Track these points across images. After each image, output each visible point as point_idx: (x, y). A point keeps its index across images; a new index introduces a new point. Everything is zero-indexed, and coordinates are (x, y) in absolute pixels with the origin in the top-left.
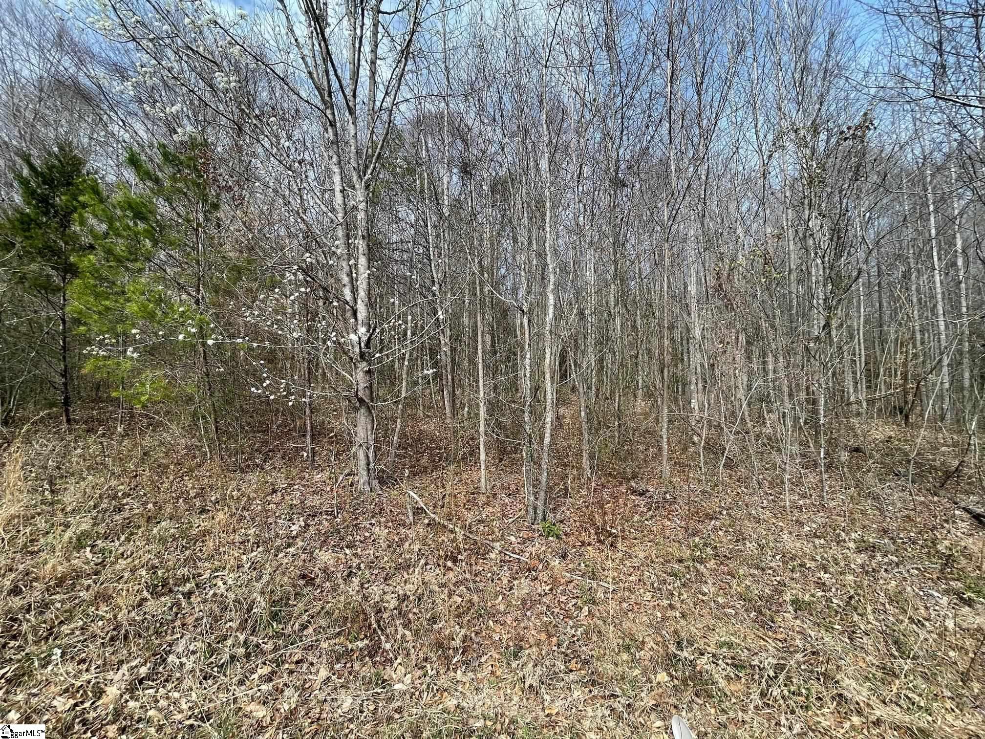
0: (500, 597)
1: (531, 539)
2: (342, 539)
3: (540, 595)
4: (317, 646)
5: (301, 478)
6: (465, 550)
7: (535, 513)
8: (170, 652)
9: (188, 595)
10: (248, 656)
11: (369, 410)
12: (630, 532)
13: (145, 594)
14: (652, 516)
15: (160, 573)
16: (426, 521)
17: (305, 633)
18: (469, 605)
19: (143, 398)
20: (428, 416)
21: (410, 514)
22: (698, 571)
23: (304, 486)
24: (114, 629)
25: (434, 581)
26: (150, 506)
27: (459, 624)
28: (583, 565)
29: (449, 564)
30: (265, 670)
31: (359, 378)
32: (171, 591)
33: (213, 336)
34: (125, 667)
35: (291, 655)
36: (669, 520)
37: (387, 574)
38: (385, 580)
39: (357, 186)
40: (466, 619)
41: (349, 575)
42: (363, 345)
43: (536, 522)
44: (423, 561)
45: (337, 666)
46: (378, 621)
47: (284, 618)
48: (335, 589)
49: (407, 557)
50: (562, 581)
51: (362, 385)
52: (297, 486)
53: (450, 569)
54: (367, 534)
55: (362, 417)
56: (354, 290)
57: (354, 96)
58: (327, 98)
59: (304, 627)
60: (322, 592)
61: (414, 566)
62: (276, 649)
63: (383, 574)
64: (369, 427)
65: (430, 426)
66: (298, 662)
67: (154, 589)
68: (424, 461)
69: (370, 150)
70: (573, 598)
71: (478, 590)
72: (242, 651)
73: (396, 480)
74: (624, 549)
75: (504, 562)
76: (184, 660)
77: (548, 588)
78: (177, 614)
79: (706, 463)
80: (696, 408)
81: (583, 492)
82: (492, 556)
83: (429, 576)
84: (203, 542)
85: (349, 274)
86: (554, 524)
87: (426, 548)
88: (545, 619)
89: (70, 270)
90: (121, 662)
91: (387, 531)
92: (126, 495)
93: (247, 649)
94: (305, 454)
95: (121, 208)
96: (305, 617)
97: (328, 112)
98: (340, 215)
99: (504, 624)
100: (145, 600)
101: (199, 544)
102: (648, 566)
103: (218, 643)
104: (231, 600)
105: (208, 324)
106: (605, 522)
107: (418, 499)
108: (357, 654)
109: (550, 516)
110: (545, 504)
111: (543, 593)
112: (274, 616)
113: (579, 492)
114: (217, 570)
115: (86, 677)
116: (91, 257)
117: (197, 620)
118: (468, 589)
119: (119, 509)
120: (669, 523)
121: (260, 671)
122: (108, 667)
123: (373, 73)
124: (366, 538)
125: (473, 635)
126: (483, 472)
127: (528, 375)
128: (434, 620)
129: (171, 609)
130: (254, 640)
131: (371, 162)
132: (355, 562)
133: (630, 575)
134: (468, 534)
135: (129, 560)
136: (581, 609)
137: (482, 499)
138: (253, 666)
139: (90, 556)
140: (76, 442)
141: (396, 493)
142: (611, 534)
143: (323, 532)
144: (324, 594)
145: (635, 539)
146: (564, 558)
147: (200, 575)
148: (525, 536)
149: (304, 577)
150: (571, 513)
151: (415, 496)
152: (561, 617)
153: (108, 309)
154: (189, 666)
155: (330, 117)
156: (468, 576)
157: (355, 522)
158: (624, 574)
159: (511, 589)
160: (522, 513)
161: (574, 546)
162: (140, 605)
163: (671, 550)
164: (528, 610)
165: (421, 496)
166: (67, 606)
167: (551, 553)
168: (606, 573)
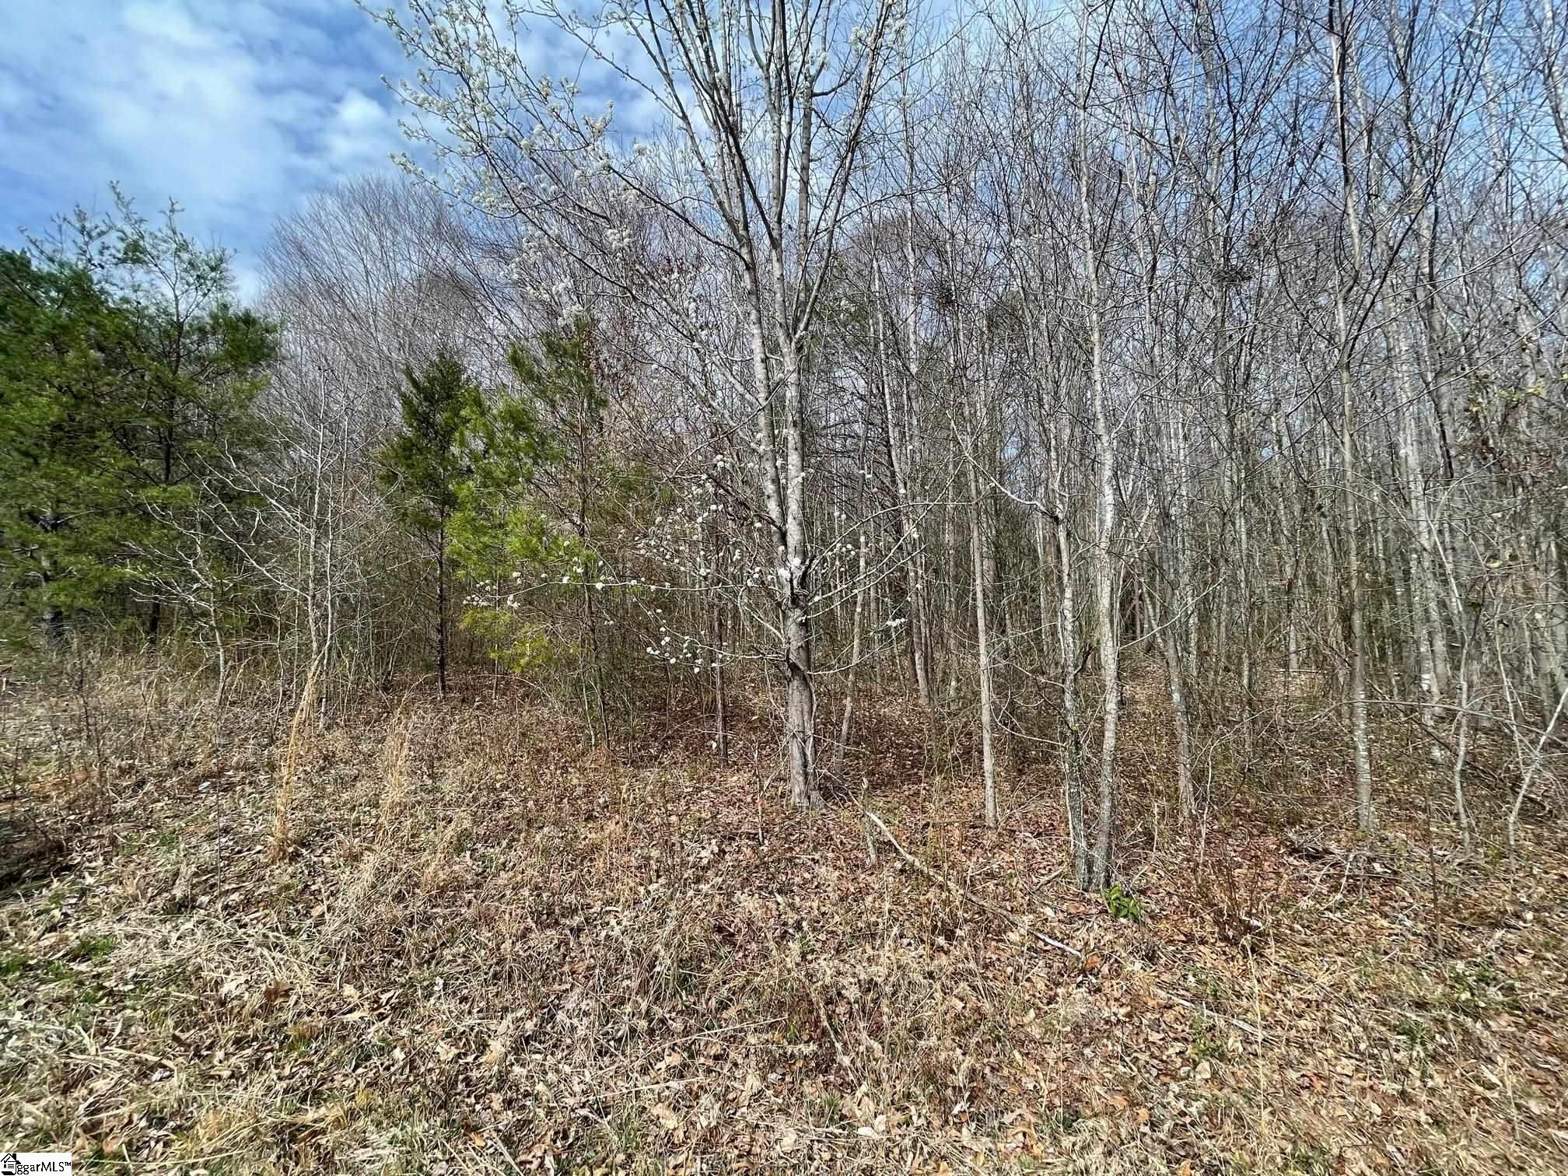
0: (1032, 1013)
1: (1085, 918)
2: (773, 879)
3: (1107, 1022)
4: (743, 1039)
5: (712, 780)
6: (966, 921)
7: (1090, 871)
8: (558, 1007)
9: (577, 931)
10: (651, 1032)
11: (805, 681)
12: (1292, 929)
13: (530, 922)
14: (1342, 904)
15: (545, 895)
16: (898, 865)
17: (724, 1015)
18: (976, 1016)
19: (522, 662)
20: (889, 693)
21: (871, 850)
22: (1466, 1032)
23: (715, 792)
24: (497, 964)
25: (915, 965)
26: (530, 804)
27: (960, 1047)
28: (1191, 978)
29: (941, 941)
30: (675, 1060)
31: (791, 635)
32: (557, 923)
33: (602, 578)
34: (510, 1016)
35: (707, 1044)
36: (1385, 916)
37: (840, 944)
38: (838, 951)
39: (785, 350)
40: (974, 1040)
41: (783, 936)
42: (795, 583)
43: (1093, 887)
44: (895, 930)
45: (772, 1077)
46: (830, 1018)
47: (696, 987)
48: (765, 955)
49: (873, 919)
50: (1151, 1003)
51: (795, 644)
52: (705, 792)
53: (941, 949)
54: (807, 876)
55: (795, 692)
56: (782, 503)
57: (779, 222)
58: (742, 232)
59: (723, 1006)
60: (745, 956)
61: (882, 936)
62: (686, 1032)
63: (833, 944)
64: (806, 708)
65: (892, 710)
66: (717, 1058)
67: (539, 917)
68: (888, 765)
69: (802, 295)
70: (1176, 1039)
71: (990, 994)
72: (643, 1024)
73: (847, 794)
74: (1282, 962)
75: (1036, 951)
76: (575, 1021)
77: (1123, 1011)
78: (565, 956)
79: (1469, 805)
80: (1435, 690)
81: (1183, 842)
82: (1013, 936)
83: (908, 957)
84: (591, 860)
85: (776, 480)
86: (1128, 895)
87: (900, 909)
88: (1121, 1069)
89: (449, 501)
90: (505, 1009)
91: (837, 873)
92: (505, 787)
93: (650, 1022)
94: (715, 745)
95: (503, 418)
96: (724, 991)
97: (744, 251)
98: (762, 395)
99: (1041, 1062)
100: (528, 930)
101: (587, 863)
102: (1340, 1003)
103: (614, 1006)
104: (628, 949)
105: (596, 561)
106: (1235, 904)
107: (883, 827)
108: (800, 1064)
109: (1118, 880)
110: (1109, 857)
111: (1113, 1019)
112: (683, 981)
113: (1174, 841)
114: (608, 903)
115: (469, 1021)
116: (471, 483)
117: (588, 968)
118: (974, 988)
119: (498, 805)
120: (1385, 923)
121: (668, 1059)
122: (491, 1012)
123: (805, 183)
124: (806, 881)
125: (987, 1070)
126: (989, 791)
127: (1070, 628)
128: (917, 1031)
129: (558, 947)
130: (659, 1012)
131: (803, 312)
132: (791, 918)
133: (1300, 1017)
134: (969, 895)
135: (511, 874)
136: (1195, 1064)
137: (990, 838)
138: (659, 1049)
139: (470, 863)
140: (453, 715)
141: (847, 813)
142: (1249, 929)
143: (744, 864)
144: (749, 960)
145: (1306, 945)
146: (1151, 959)
147: (589, 907)
148: (1073, 911)
149: (720, 929)
150: (1160, 878)
151: (880, 823)
152: (1154, 1072)
153: (486, 546)
154: (581, 1032)
155: (746, 257)
156: (972, 965)
157: (788, 855)
158: (1287, 1012)
159: (1051, 1000)
160: (1064, 868)
161: (1171, 942)
162: (524, 936)
163: (1394, 978)
164: (1086, 1045)
165: (887, 822)
166: (448, 924)
167: (1124, 946)
168: (1244, 1003)
